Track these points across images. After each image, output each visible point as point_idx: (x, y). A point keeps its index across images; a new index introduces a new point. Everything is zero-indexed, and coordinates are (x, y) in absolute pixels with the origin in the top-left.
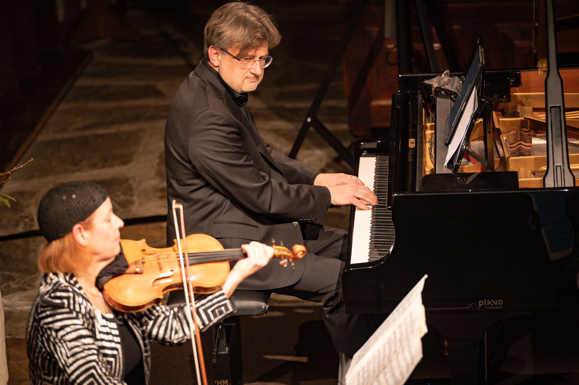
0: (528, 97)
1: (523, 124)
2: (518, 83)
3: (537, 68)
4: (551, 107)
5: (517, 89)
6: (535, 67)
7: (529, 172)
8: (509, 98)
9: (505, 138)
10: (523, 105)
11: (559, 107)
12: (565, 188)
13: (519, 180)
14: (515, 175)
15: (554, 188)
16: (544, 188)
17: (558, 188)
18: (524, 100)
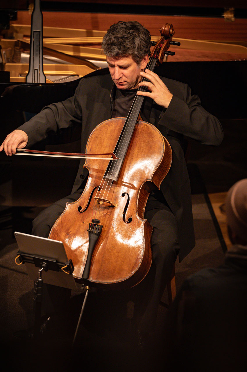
0: (21, 28)
1: (17, 44)
2: (15, 19)
3: (28, 10)
4: (34, 32)
5: (14, 22)
6: (27, 9)
7: (18, 74)
8: (8, 27)
9: (4, 52)
10: (17, 32)
11: (40, 32)
12: (39, 84)
13: (11, 78)
14: (8, 74)
15: (32, 83)
16: (26, 83)
17: (35, 84)
18: (18, 30)
